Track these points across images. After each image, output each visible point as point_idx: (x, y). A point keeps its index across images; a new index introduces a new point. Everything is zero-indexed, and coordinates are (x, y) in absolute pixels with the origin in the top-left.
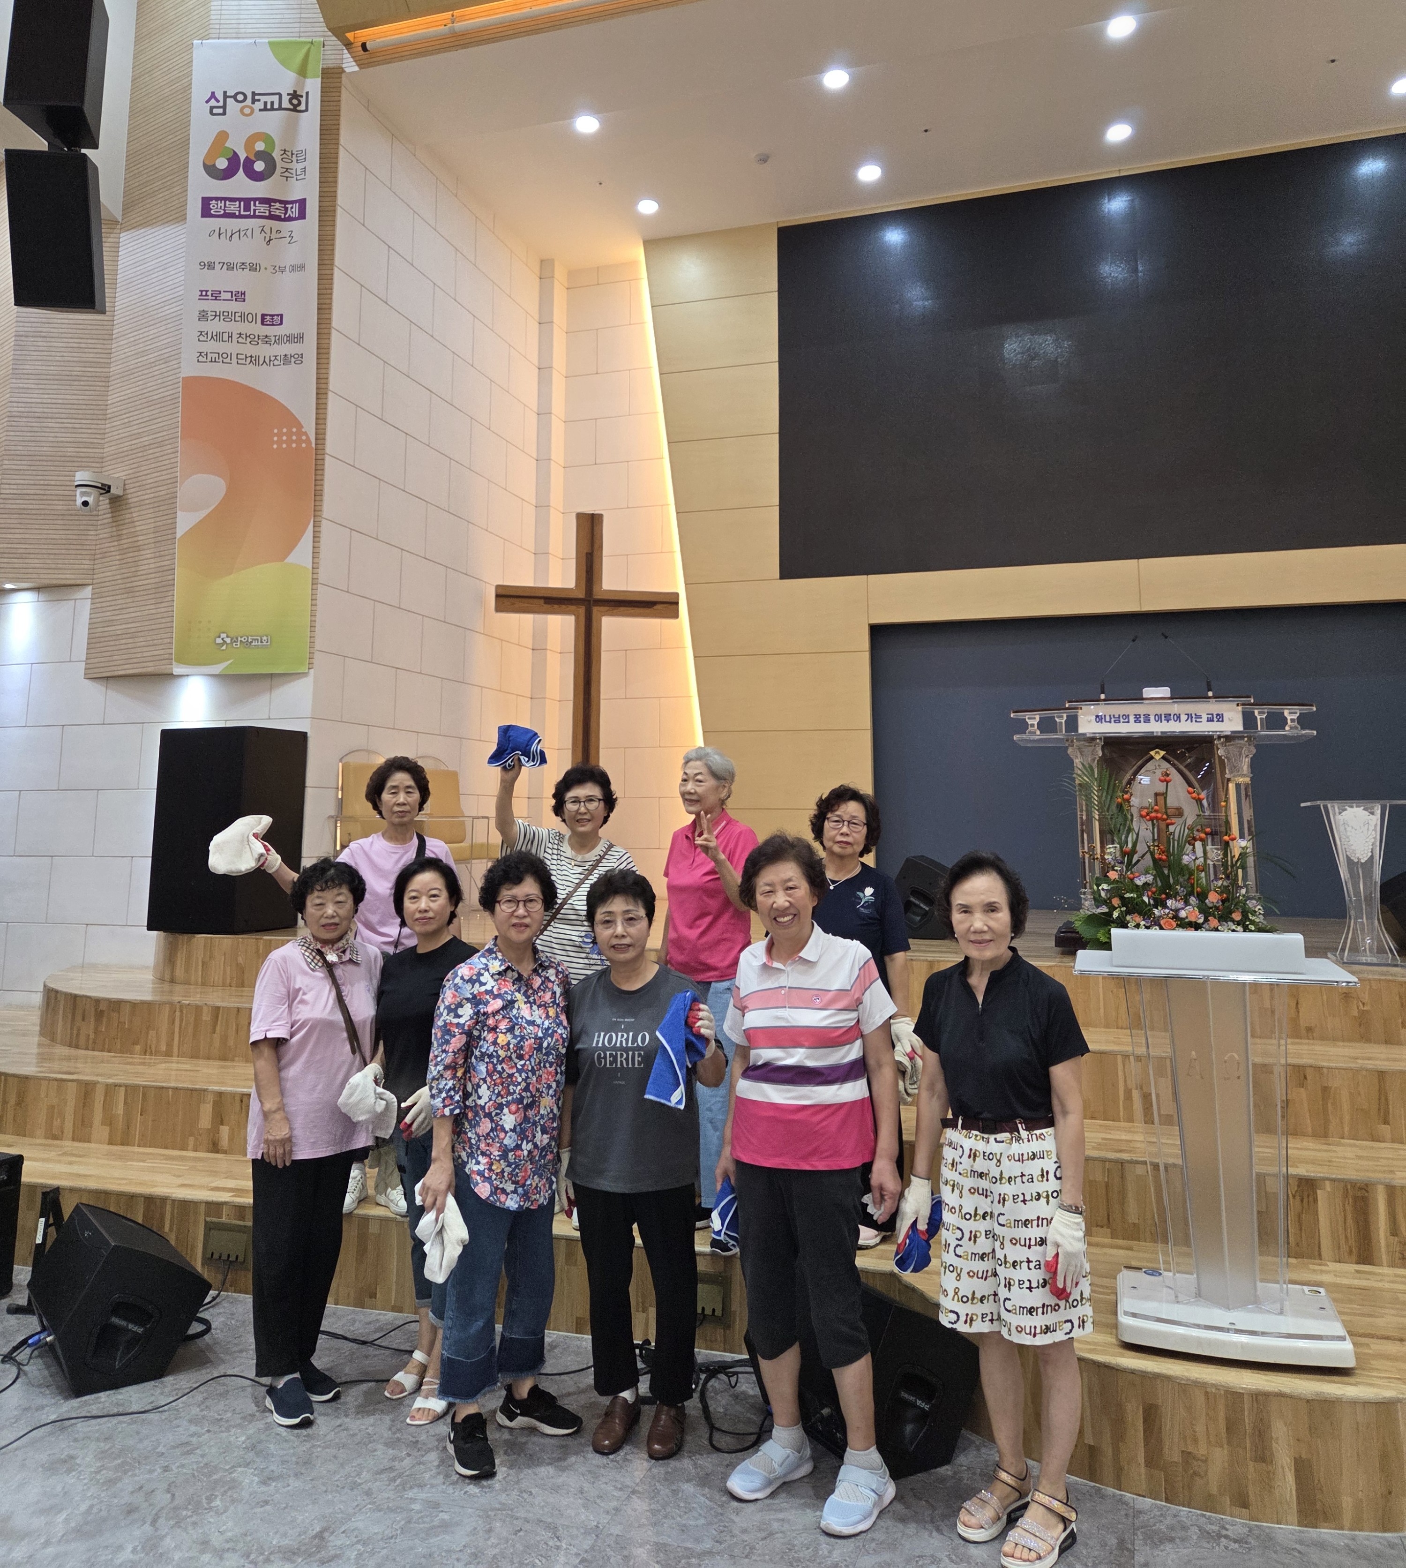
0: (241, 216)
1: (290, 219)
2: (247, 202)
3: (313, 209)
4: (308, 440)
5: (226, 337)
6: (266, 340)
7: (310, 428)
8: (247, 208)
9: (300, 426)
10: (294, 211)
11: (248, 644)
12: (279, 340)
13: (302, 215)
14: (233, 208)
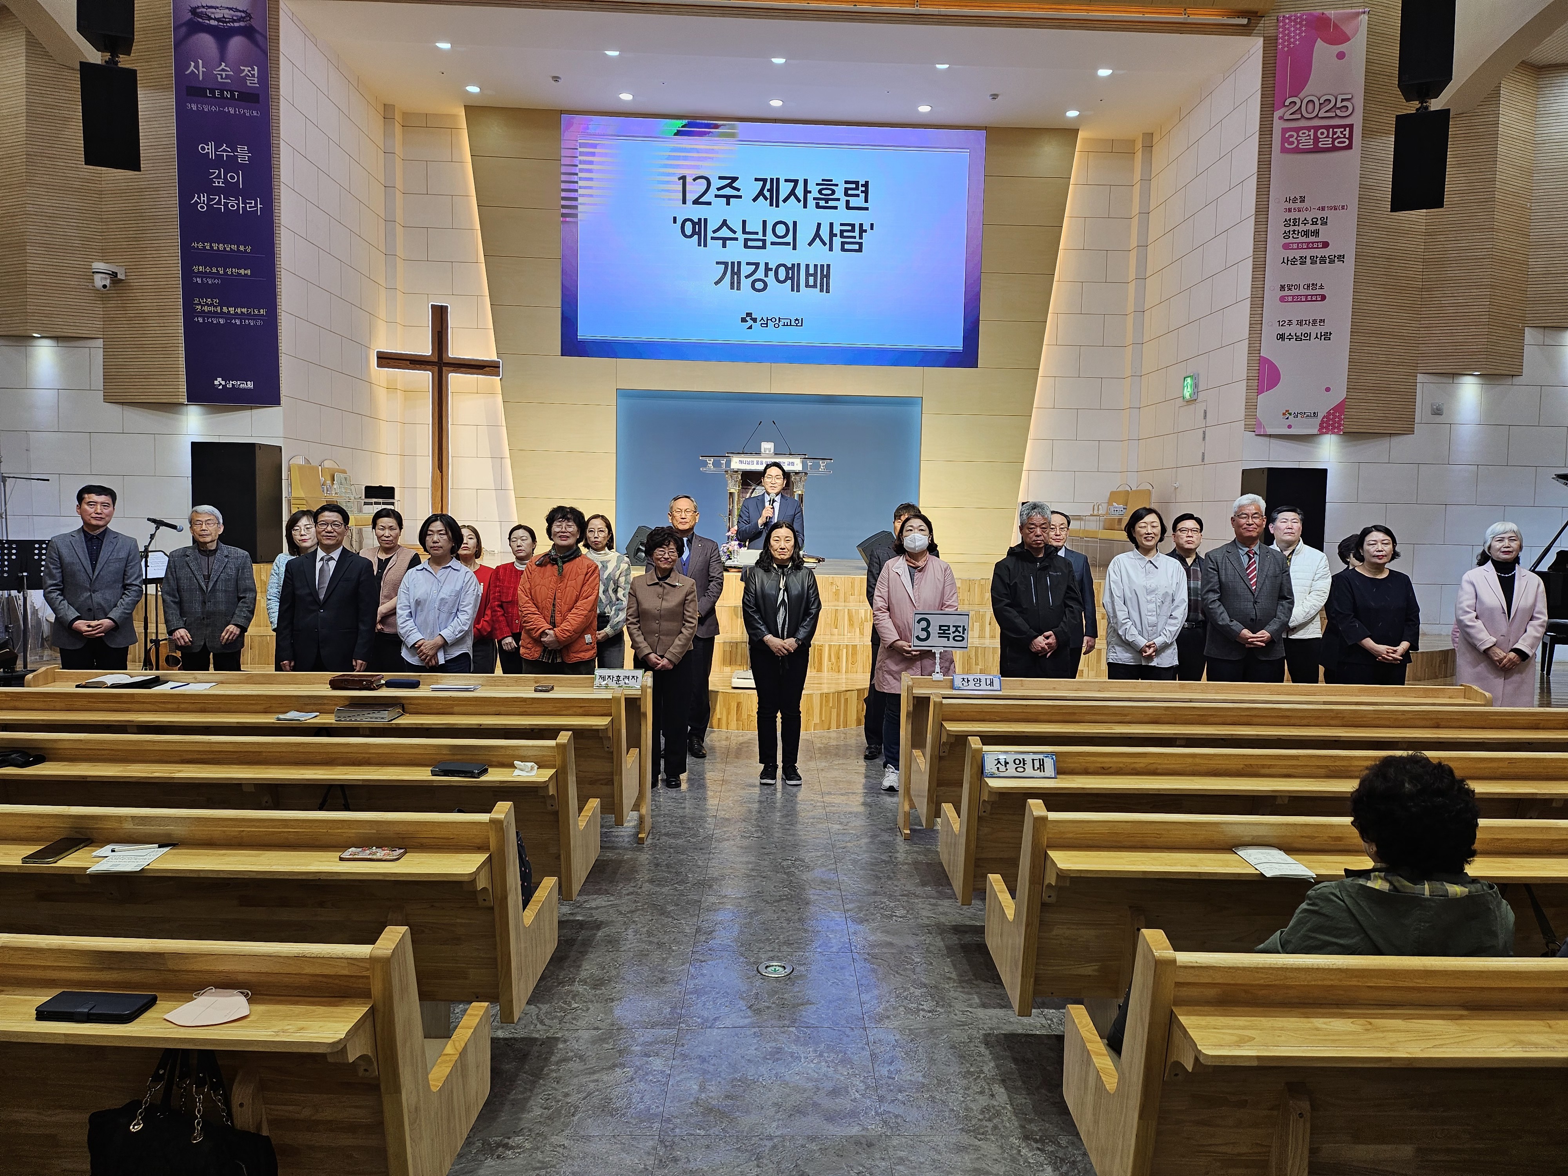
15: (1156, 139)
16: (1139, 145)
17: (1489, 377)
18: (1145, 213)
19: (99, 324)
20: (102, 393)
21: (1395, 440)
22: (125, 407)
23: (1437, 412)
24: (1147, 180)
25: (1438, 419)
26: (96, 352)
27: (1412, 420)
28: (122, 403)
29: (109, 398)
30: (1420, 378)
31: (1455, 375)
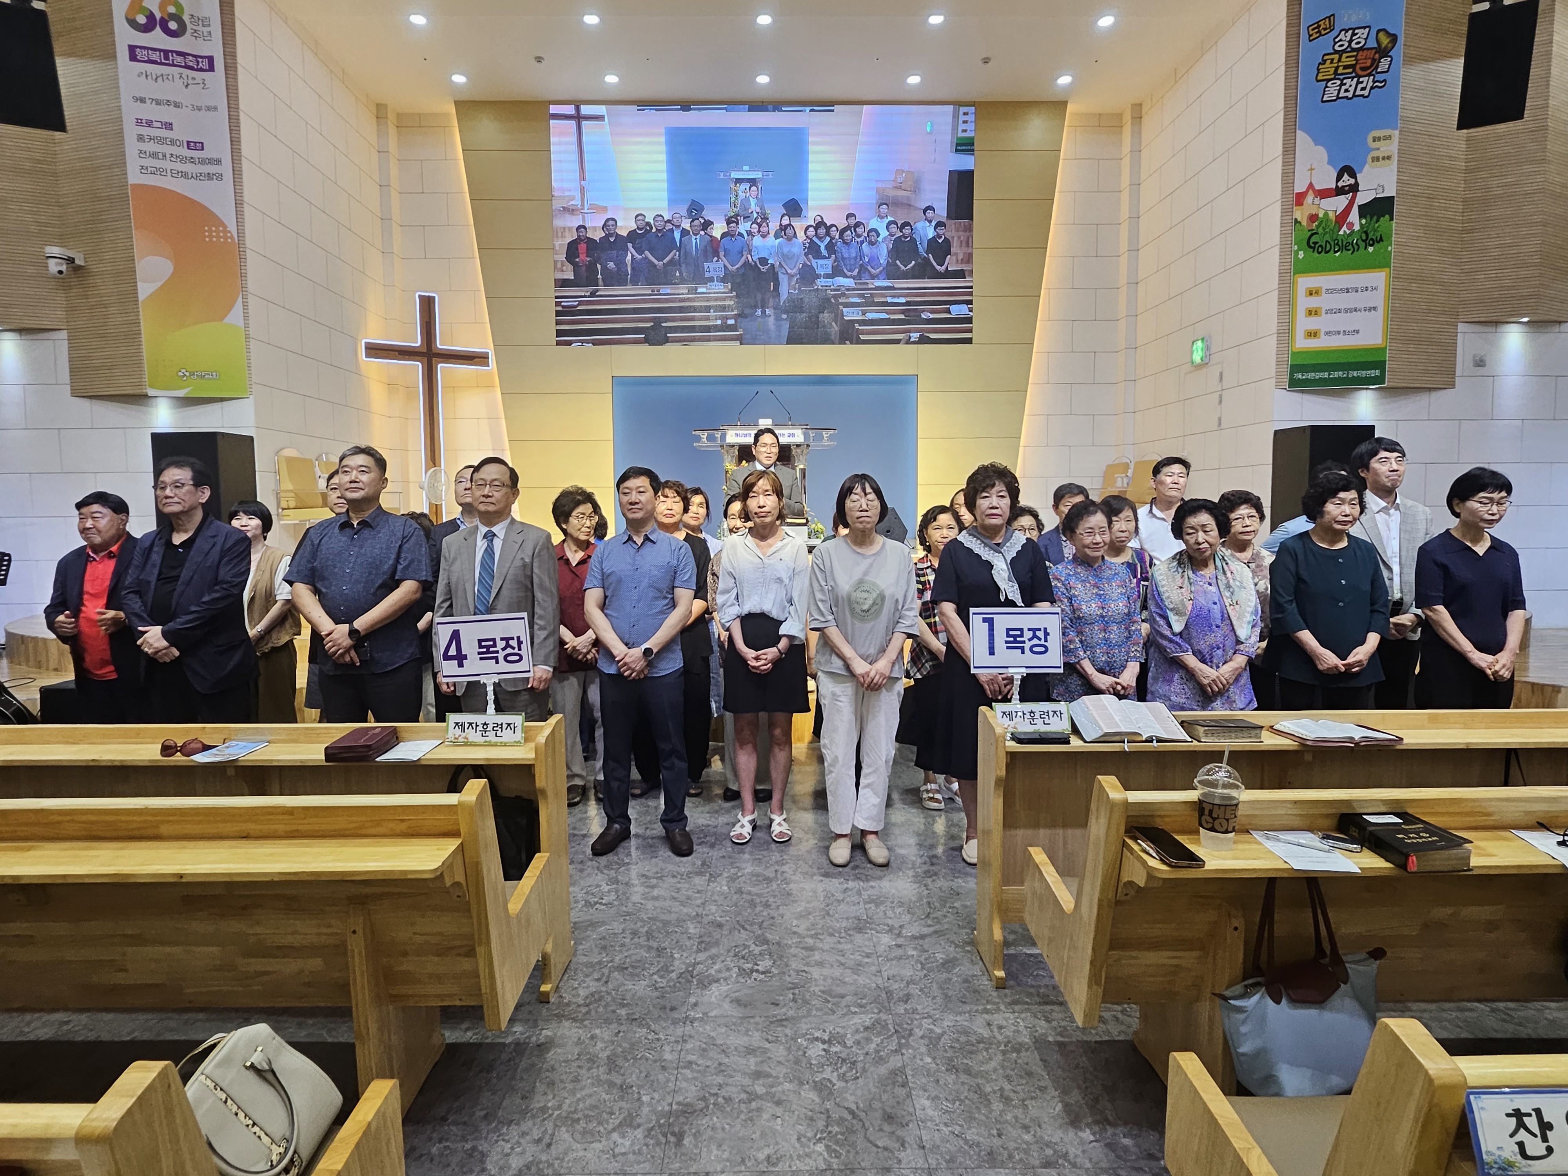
0: (161, 64)
1: (201, 70)
2: (166, 53)
3: (219, 64)
4: (232, 237)
5: (160, 156)
6: (192, 160)
7: (232, 227)
8: (167, 58)
9: (225, 227)
10: (205, 64)
11: (202, 377)
12: (202, 161)
13: (211, 68)
14: (155, 56)
15: (1144, 110)
16: (1127, 117)
17: (1538, 325)
18: (1136, 185)
19: (61, 314)
20: (69, 387)
21: (1435, 395)
22: (94, 401)
23: (1480, 363)
24: (1136, 151)
25: (1481, 371)
26: (60, 344)
27: (1454, 374)
28: (90, 397)
29: (78, 393)
30: (1461, 327)
31: (1497, 323)
